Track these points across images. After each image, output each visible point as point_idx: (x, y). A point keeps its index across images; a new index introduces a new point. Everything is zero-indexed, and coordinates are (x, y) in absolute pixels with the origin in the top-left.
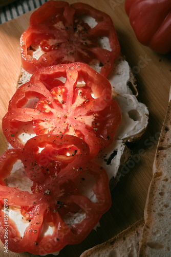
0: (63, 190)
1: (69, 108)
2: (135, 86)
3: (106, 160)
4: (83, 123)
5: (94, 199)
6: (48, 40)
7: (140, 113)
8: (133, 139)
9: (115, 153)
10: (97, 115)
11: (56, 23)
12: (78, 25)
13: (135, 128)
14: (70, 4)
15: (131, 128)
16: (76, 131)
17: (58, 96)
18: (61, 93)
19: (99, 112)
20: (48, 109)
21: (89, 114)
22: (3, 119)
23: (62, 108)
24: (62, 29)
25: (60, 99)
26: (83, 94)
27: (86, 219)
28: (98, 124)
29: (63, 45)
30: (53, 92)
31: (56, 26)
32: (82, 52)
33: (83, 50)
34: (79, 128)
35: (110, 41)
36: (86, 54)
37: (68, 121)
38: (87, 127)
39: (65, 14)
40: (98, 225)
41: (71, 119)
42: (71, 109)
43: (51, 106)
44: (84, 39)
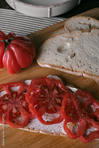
11: (3, 109)
12: (5, 99)
24: (7, 106)
29: (16, 106)
33: (19, 98)
36: (21, 97)
44: (13, 97)
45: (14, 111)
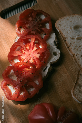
0: (27, 80)
2: (57, 43)
3: (43, 70)
5: (38, 83)
6: (26, 25)
7: (57, 53)
8: (54, 63)
9: (47, 67)
10: (41, 54)
11: (29, 18)
12: (38, 19)
13: (55, 59)
14: (35, 10)
15: (53, 59)
16: (33, 60)
17: (27, 47)
18: (29, 46)
20: (24, 51)
21: (38, 53)
22: (8, 55)
23: (29, 51)
24: (31, 20)
25: (28, 48)
26: (36, 46)
27: (34, 90)
28: (41, 57)
29: (31, 27)
31: (29, 19)
32: (38, 29)
34: (34, 59)
35: (49, 25)
37: (30, 56)
38: (37, 58)
39: (33, 14)
40: (39, 92)
41: (32, 55)
42: (32, 51)
43: (25, 50)
44: (39, 24)
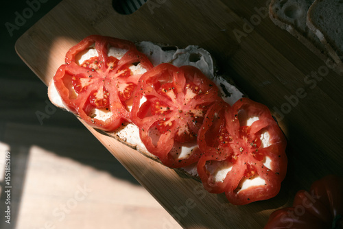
0: (244, 137)
1: (175, 105)
4: (191, 100)
7: (195, 52)
9: (223, 86)
10: (188, 85)
11: (81, 84)
12: (90, 66)
13: (207, 62)
14: (64, 63)
16: (195, 108)
17: (161, 110)
18: (159, 106)
19: (187, 83)
20: (169, 123)
21: (185, 91)
23: (172, 111)
24: (89, 81)
25: (165, 109)
26: (167, 89)
28: (196, 88)
29: (107, 87)
30: (156, 112)
31: (83, 85)
32: (119, 74)
33: (117, 73)
34: (195, 105)
36: (122, 72)
37: (185, 111)
38: (196, 98)
41: (184, 107)
43: (167, 119)
44: (107, 67)
45: (100, 95)
